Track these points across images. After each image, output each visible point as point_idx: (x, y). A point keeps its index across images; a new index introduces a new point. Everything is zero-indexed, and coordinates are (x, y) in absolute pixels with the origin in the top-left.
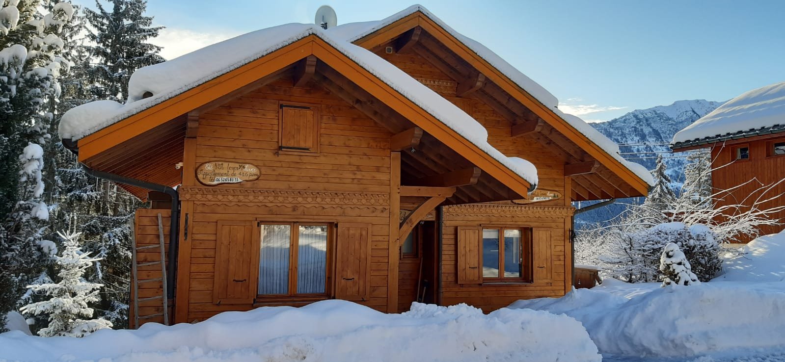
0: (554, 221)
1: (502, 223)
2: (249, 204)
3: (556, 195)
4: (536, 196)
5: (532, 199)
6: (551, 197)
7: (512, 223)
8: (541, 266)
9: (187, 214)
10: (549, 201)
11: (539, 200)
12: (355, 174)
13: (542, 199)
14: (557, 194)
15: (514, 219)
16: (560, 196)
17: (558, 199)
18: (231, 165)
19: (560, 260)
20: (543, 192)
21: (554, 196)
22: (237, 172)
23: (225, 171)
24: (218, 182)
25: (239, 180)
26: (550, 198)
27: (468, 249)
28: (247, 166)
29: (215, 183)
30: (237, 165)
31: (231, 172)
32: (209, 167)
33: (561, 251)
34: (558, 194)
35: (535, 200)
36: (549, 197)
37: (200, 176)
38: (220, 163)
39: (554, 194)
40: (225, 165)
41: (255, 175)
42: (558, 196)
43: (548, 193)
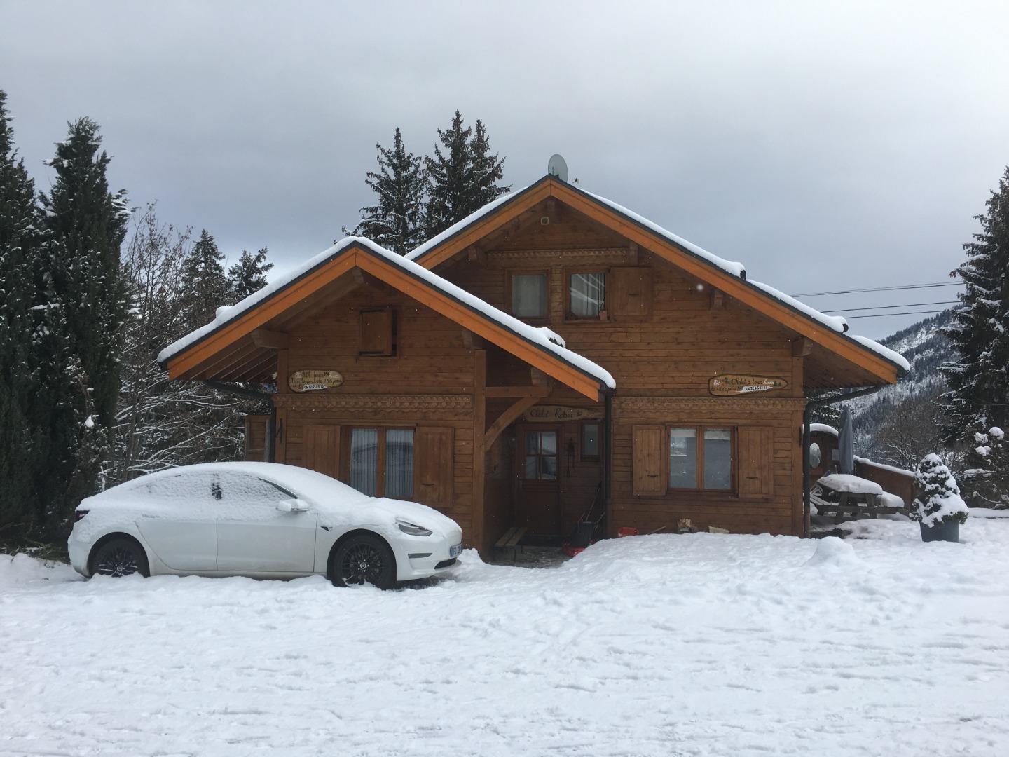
0: (775, 418)
1: (696, 420)
2: (334, 410)
3: (778, 383)
4: (747, 385)
5: (741, 389)
6: (770, 385)
7: (709, 420)
8: (751, 475)
9: (281, 420)
10: (768, 391)
11: (750, 391)
12: (436, 376)
13: (756, 389)
14: (778, 381)
15: (713, 416)
16: (784, 384)
17: (781, 389)
18: (318, 372)
19: (784, 469)
20: (757, 379)
21: (775, 385)
22: (323, 379)
23: (311, 379)
24: (306, 389)
25: (325, 387)
26: (769, 387)
27: (646, 452)
28: (331, 373)
29: (304, 390)
30: (322, 373)
31: (317, 379)
32: (298, 376)
33: (786, 457)
34: (781, 381)
35: (744, 390)
36: (766, 385)
37: (291, 384)
38: (308, 371)
39: (775, 383)
40: (312, 373)
41: (337, 381)
42: (780, 384)
43: (765, 382)
